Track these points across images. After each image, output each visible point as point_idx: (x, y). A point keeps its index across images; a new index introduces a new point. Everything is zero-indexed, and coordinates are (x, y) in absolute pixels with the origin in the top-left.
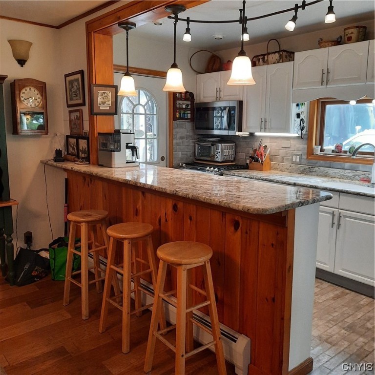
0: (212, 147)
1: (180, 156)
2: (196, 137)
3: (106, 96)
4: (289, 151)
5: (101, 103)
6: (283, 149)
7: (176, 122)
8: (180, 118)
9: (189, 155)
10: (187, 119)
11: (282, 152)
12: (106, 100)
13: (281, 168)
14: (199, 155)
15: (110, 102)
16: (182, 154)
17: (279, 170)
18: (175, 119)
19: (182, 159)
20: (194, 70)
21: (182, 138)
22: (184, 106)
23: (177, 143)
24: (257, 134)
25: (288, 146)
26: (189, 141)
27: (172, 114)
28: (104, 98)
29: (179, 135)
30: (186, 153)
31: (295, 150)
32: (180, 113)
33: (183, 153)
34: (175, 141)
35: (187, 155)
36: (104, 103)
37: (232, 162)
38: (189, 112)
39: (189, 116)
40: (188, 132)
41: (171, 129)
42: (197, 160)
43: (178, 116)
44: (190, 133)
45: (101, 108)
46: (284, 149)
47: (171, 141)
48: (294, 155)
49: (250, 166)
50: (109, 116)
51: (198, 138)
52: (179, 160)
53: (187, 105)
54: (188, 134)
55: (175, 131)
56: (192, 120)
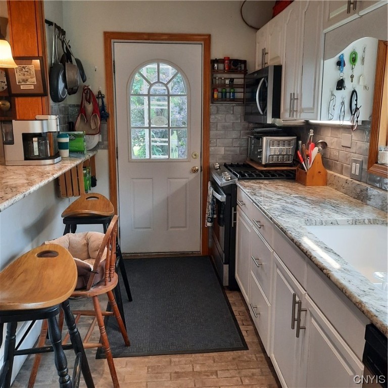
1: (222, 153)
3: (27, 72)
4: (349, 154)
5: (21, 81)
6: (343, 149)
7: (216, 105)
9: (238, 152)
12: (29, 77)
15: (34, 79)
16: (226, 151)
20: (251, 27)
21: (226, 128)
23: (218, 135)
25: (349, 144)
26: (239, 132)
27: (208, 94)
28: (24, 75)
29: (220, 124)
31: (356, 153)
32: (220, 92)
33: (227, 148)
34: (213, 132)
36: (25, 81)
40: (237, 119)
41: (206, 115)
43: (216, 96)
44: (241, 121)
45: (22, 87)
48: (354, 161)
50: (36, 98)
53: (231, 80)
54: (238, 121)
55: (213, 117)
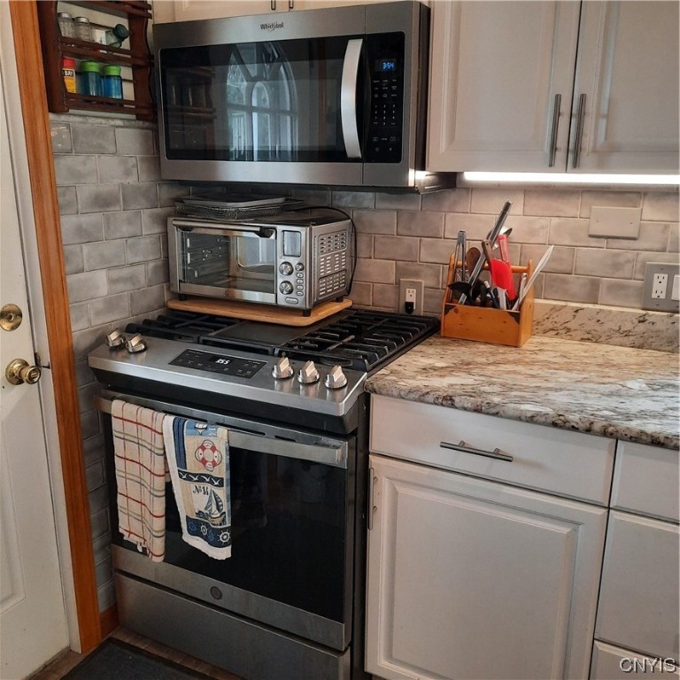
0: (262, 241)
1: (103, 289)
2: (166, 193)
4: (630, 255)
6: (593, 242)
7: (63, 118)
8: (86, 101)
9: (143, 280)
10: (118, 106)
11: (591, 257)
13: (591, 325)
14: (187, 277)
16: (112, 281)
17: (580, 334)
18: (56, 100)
19: (111, 304)
21: (102, 202)
22: (100, 37)
23: (80, 231)
24: (470, 176)
25: (631, 232)
26: (138, 214)
27: (38, 72)
29: (86, 191)
30: (125, 272)
31: (664, 250)
32: (82, 74)
33: (116, 274)
34: (68, 222)
35: (131, 279)
37: (339, 300)
38: (127, 73)
39: (128, 92)
40: (127, 173)
41: (41, 157)
42: (183, 297)
43: (72, 84)
44: (138, 177)
46: (604, 242)
47: (50, 224)
48: (662, 269)
49: (449, 321)
51: (179, 200)
52: (98, 313)
53: (116, 31)
54: (132, 180)
55: (63, 165)
56: (146, 111)
